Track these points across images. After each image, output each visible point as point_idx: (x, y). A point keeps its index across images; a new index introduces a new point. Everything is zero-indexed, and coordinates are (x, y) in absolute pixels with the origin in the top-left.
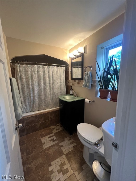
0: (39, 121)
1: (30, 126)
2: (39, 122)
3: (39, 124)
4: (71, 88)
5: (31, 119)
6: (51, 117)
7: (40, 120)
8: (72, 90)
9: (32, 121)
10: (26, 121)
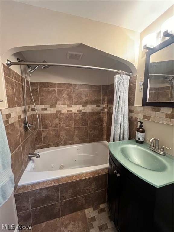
0: (62, 198)
1: (41, 208)
2: (61, 200)
3: (61, 203)
4: (141, 126)
5: (45, 193)
6: (88, 190)
7: (64, 195)
8: (143, 131)
9: (48, 198)
10: (33, 198)
